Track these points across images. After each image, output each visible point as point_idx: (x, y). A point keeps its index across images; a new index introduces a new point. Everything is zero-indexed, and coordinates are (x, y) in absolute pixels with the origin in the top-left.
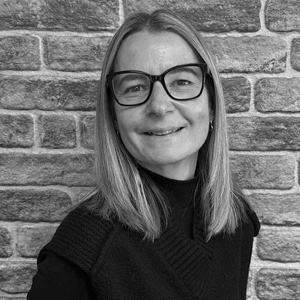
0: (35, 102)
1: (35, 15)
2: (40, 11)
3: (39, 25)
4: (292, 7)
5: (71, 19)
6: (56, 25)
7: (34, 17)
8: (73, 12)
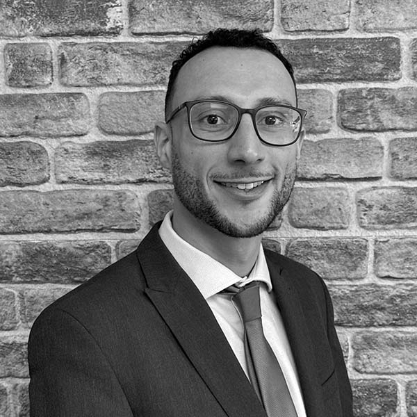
0: (8, 369)
1: (10, 267)
2: (16, 262)
3: (14, 278)
4: (317, 252)
5: (54, 270)
6: (34, 277)
7: (8, 269)
8: (55, 262)
